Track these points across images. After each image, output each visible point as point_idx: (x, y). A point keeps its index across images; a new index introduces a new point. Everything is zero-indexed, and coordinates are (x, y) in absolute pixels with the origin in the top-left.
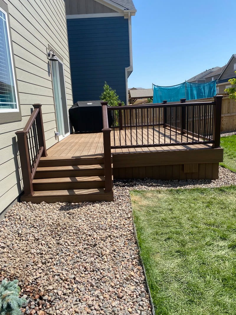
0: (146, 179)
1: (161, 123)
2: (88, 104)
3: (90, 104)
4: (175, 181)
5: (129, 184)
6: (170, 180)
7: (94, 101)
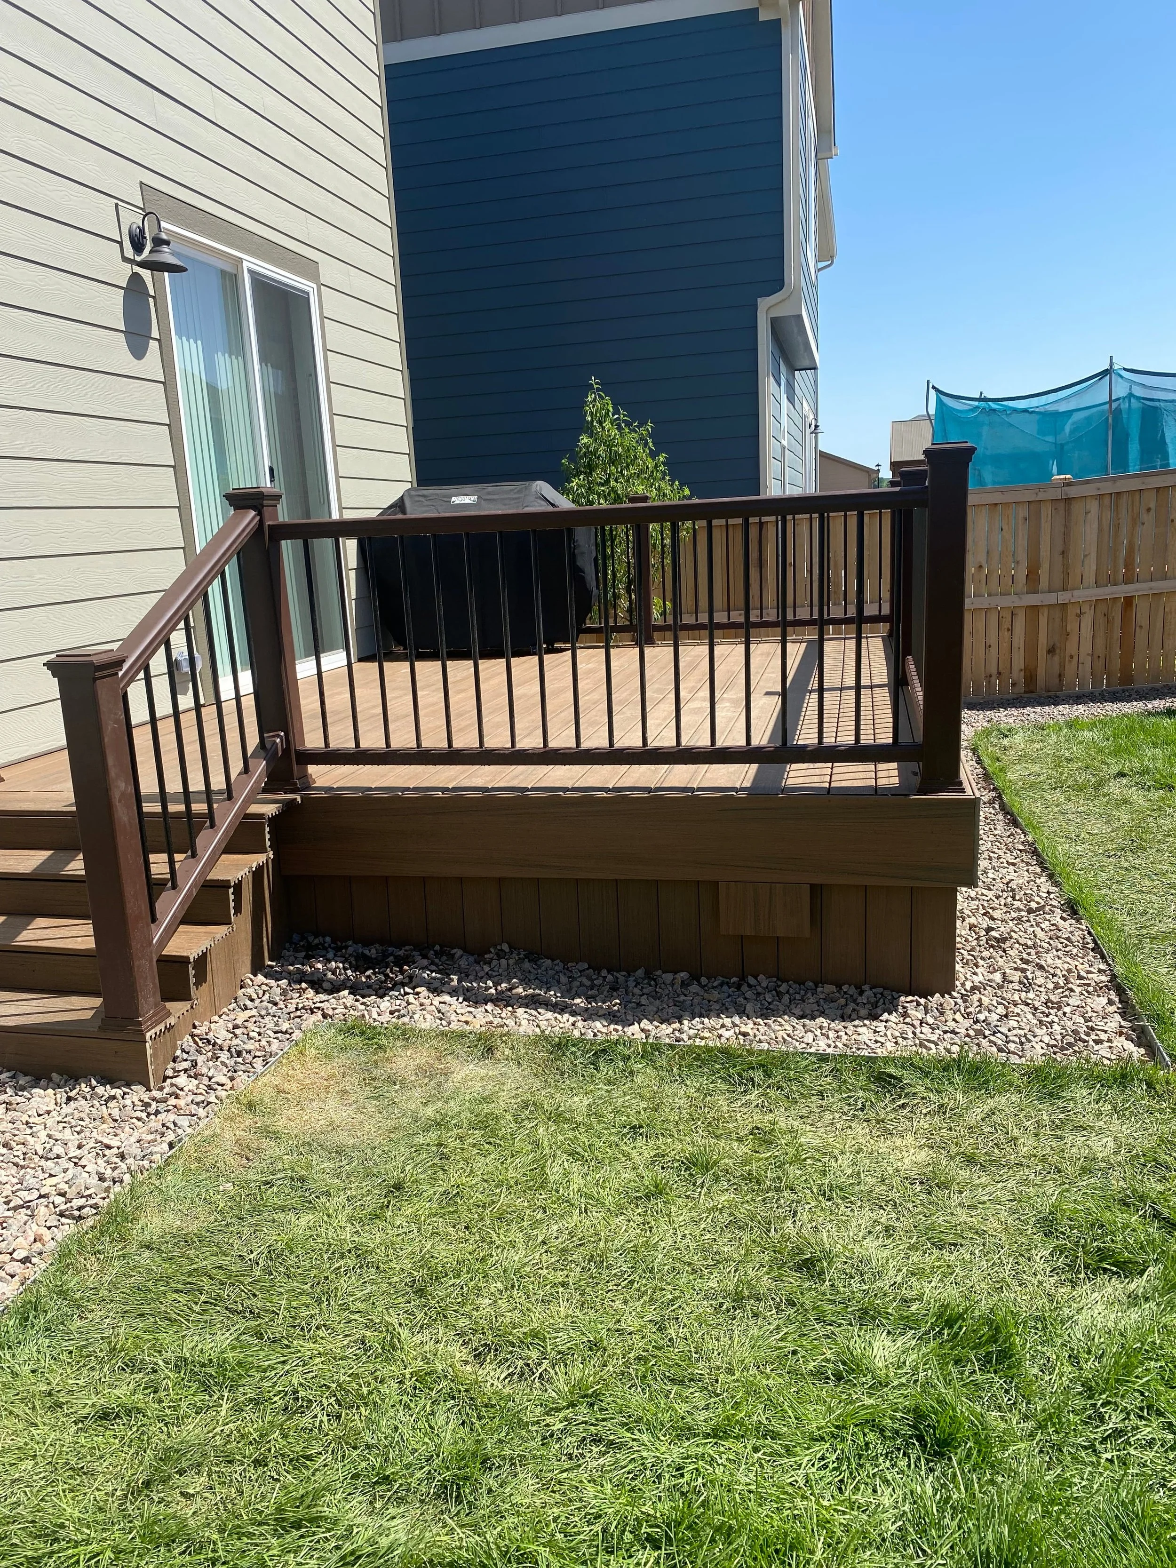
0: (500, 955)
1: (870, 610)
2: (457, 500)
3: (467, 500)
4: (668, 977)
5: (383, 973)
6: (640, 972)
7: (490, 488)
